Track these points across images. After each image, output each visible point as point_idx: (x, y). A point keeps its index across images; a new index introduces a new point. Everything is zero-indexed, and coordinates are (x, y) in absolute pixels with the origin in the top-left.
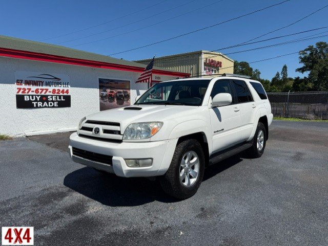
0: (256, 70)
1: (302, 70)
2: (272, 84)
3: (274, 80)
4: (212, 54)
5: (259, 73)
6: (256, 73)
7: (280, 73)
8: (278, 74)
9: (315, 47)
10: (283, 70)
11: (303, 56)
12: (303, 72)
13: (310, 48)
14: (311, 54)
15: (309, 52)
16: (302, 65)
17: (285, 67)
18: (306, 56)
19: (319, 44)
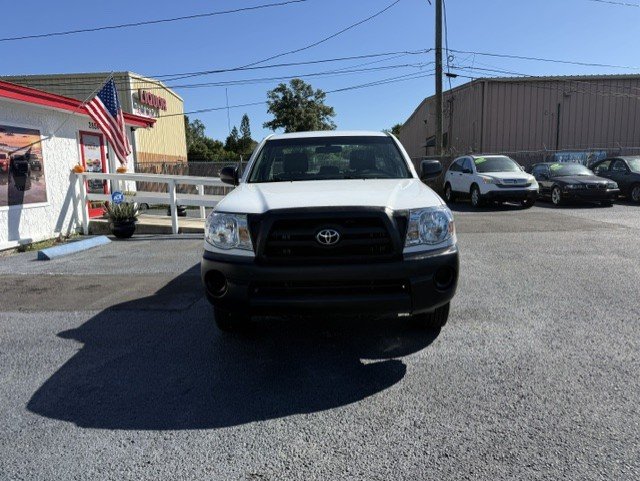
0: (197, 121)
1: (273, 125)
2: (227, 148)
3: (229, 140)
4: (147, 82)
5: (202, 127)
6: (196, 126)
7: (238, 129)
8: (235, 130)
9: (288, 87)
10: (243, 123)
11: (272, 101)
12: (274, 128)
13: (282, 89)
14: (284, 98)
15: (281, 95)
16: (272, 117)
17: (246, 119)
18: (276, 102)
19: (295, 83)
